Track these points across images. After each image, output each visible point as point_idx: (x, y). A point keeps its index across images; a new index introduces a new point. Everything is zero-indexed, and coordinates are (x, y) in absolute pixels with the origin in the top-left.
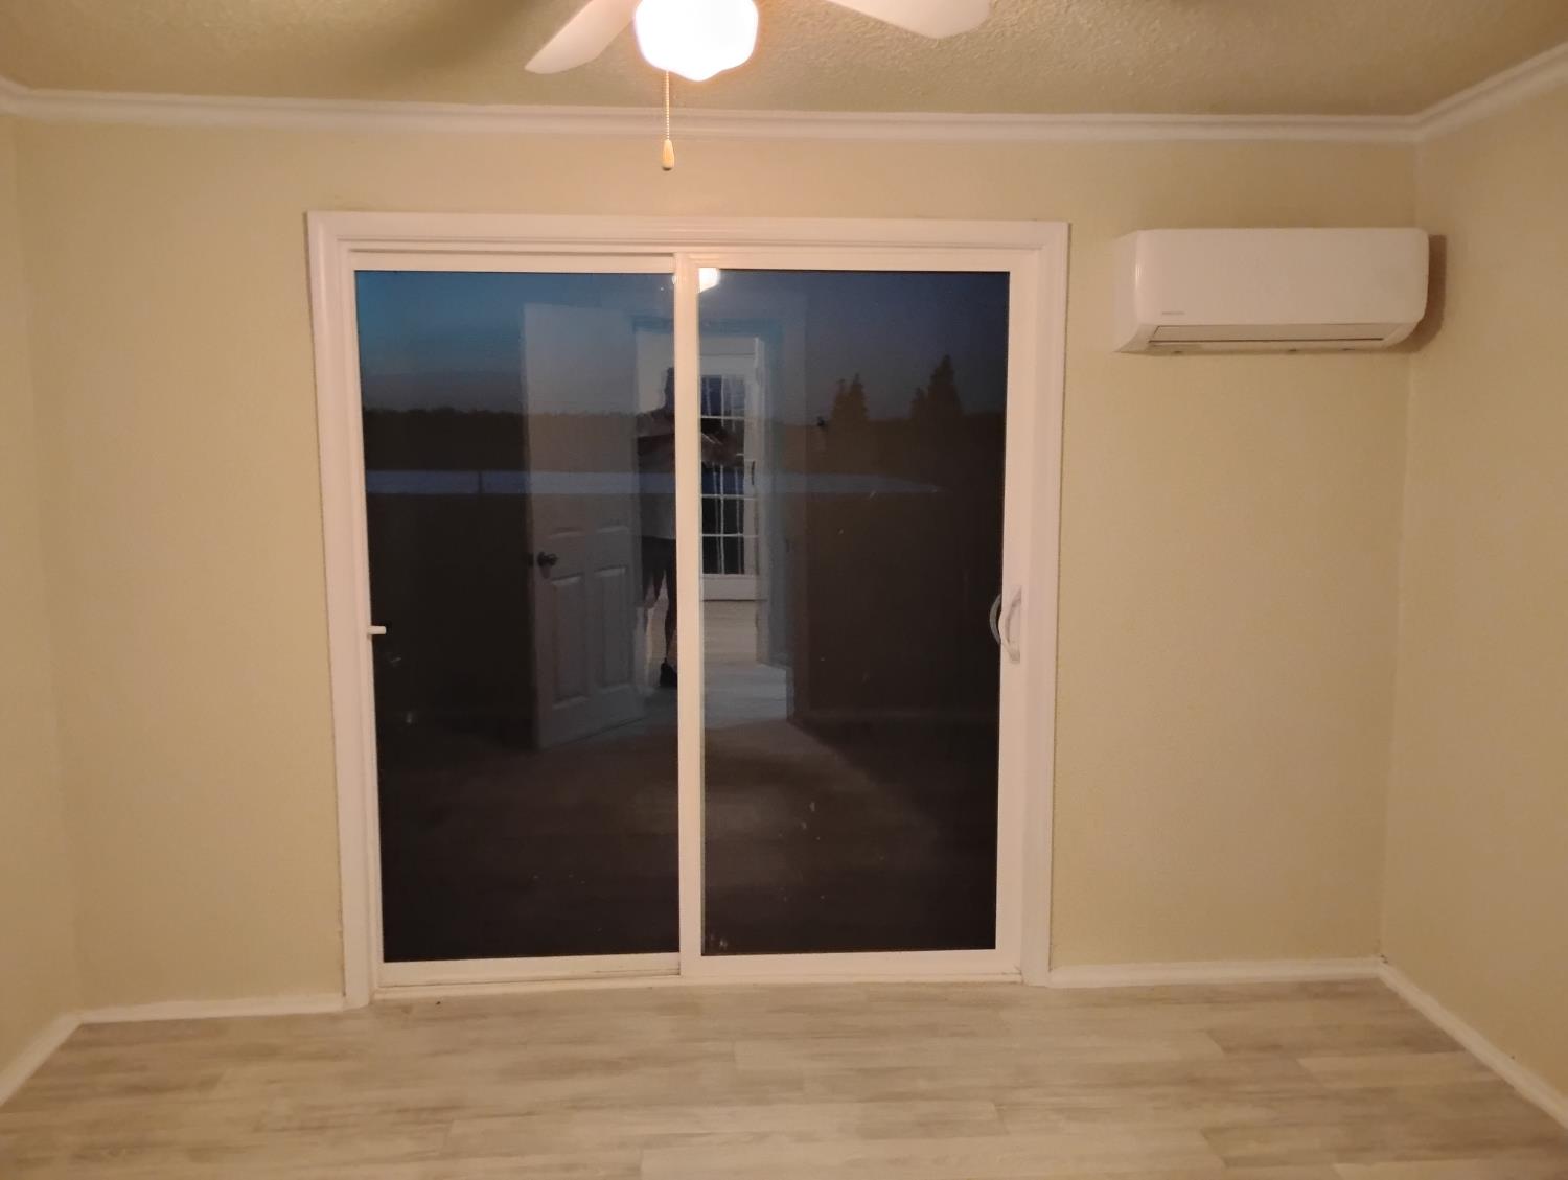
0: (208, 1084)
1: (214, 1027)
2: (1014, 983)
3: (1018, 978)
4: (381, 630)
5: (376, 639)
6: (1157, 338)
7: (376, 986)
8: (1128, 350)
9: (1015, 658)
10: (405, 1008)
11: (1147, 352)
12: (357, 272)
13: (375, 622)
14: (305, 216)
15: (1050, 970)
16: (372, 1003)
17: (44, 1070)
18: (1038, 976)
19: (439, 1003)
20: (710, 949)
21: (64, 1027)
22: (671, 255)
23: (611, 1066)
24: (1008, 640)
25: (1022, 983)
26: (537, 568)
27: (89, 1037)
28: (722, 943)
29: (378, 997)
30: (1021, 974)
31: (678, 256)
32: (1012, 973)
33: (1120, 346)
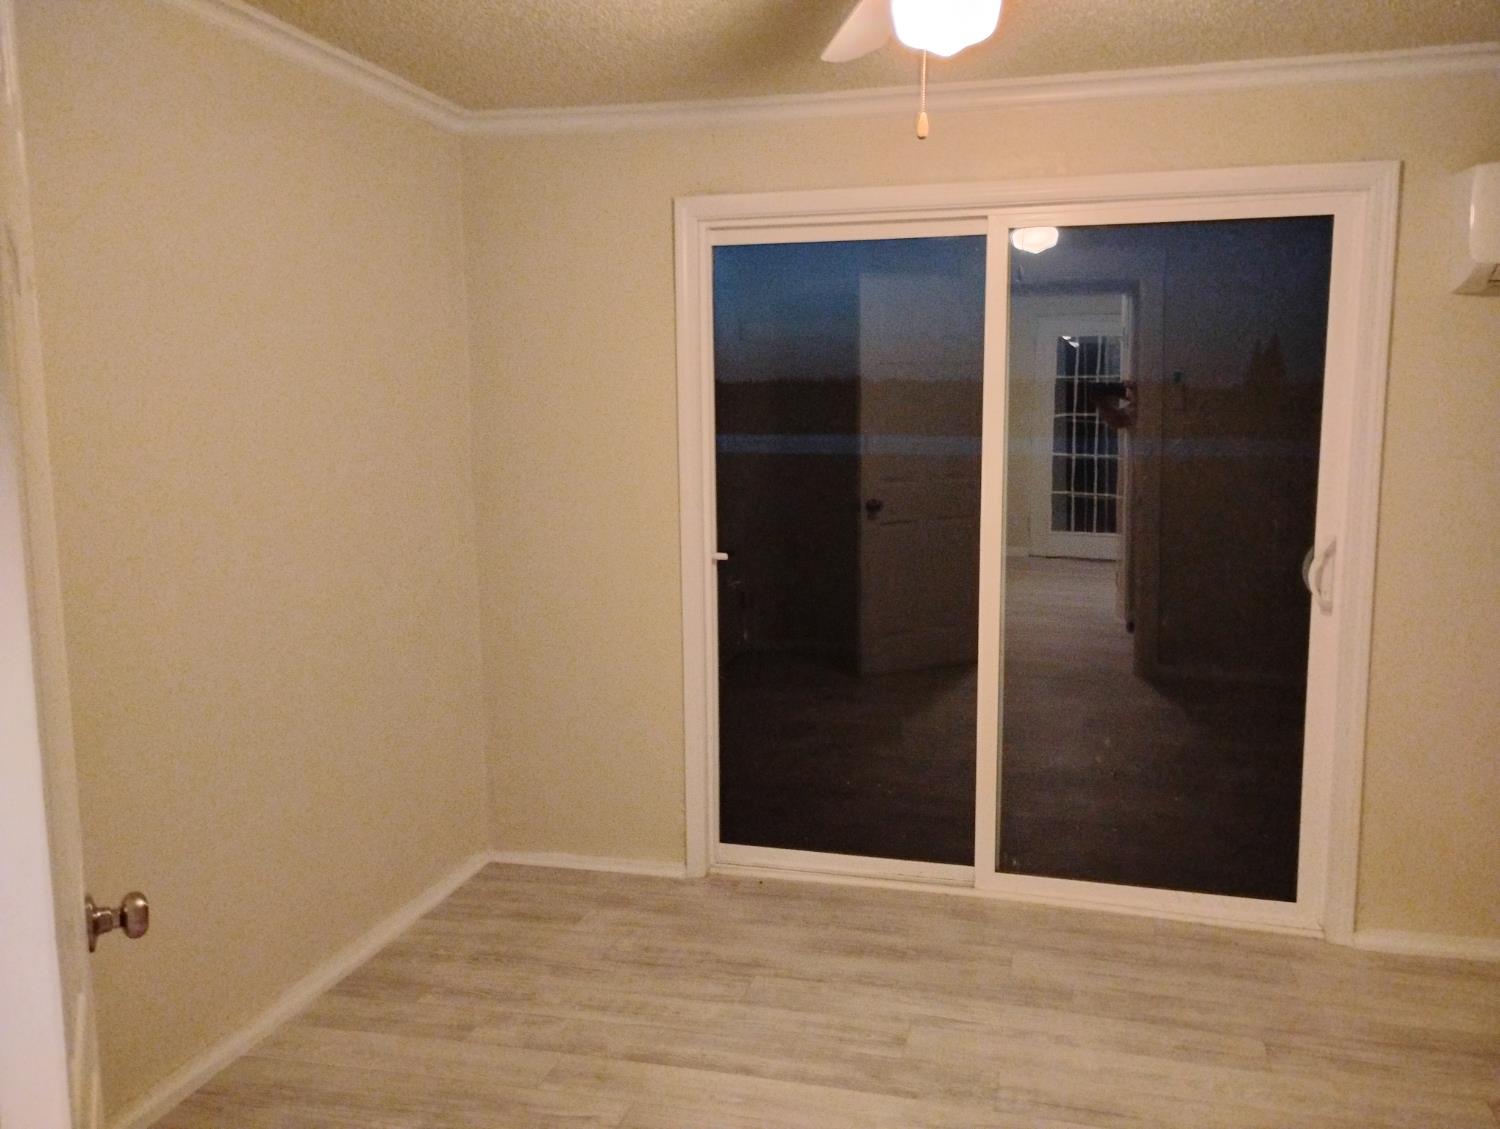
0: (576, 919)
1: (586, 877)
2: (1316, 939)
3: (1320, 935)
4: (724, 556)
5: (720, 564)
6: (1494, 278)
7: (712, 860)
8: (1466, 291)
9: (1327, 609)
10: (735, 883)
11: (1483, 294)
12: (714, 247)
13: (720, 550)
14: (673, 203)
15: (1355, 930)
16: (707, 875)
17: (459, 893)
18: (1342, 936)
19: (761, 882)
20: (1003, 866)
21: (477, 862)
22: (985, 217)
23: (897, 954)
24: (1319, 591)
25: (1325, 941)
26: (864, 513)
27: (494, 872)
28: (1015, 862)
29: (713, 871)
30: (1323, 931)
31: (990, 218)
32: (1315, 930)
33: (1456, 287)
